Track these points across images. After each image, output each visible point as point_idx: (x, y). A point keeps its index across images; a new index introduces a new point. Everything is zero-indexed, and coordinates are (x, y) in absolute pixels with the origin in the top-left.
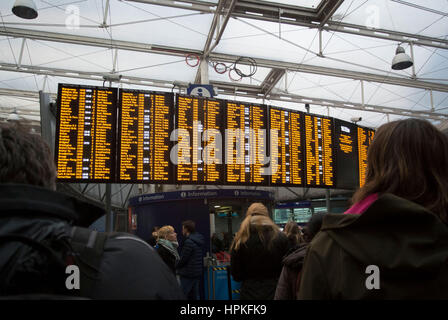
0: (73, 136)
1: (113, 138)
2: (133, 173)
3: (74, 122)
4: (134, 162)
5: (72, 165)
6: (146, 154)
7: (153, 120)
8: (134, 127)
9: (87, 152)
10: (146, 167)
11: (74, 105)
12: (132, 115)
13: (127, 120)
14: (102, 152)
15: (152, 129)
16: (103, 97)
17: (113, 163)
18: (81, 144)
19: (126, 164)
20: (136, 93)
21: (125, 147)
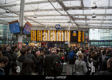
0: (33, 36)
1: (37, 36)
2: (39, 40)
3: (33, 34)
4: (39, 39)
5: (33, 39)
6: (40, 38)
7: (41, 34)
8: (39, 35)
9: (34, 38)
10: (40, 39)
11: (33, 32)
12: (39, 33)
13: (38, 34)
14: (35, 38)
15: (41, 35)
16: (35, 31)
17: (37, 39)
18: (33, 37)
19: (38, 39)
20: (39, 30)
21: (38, 37)
